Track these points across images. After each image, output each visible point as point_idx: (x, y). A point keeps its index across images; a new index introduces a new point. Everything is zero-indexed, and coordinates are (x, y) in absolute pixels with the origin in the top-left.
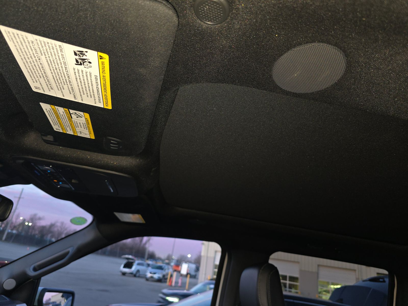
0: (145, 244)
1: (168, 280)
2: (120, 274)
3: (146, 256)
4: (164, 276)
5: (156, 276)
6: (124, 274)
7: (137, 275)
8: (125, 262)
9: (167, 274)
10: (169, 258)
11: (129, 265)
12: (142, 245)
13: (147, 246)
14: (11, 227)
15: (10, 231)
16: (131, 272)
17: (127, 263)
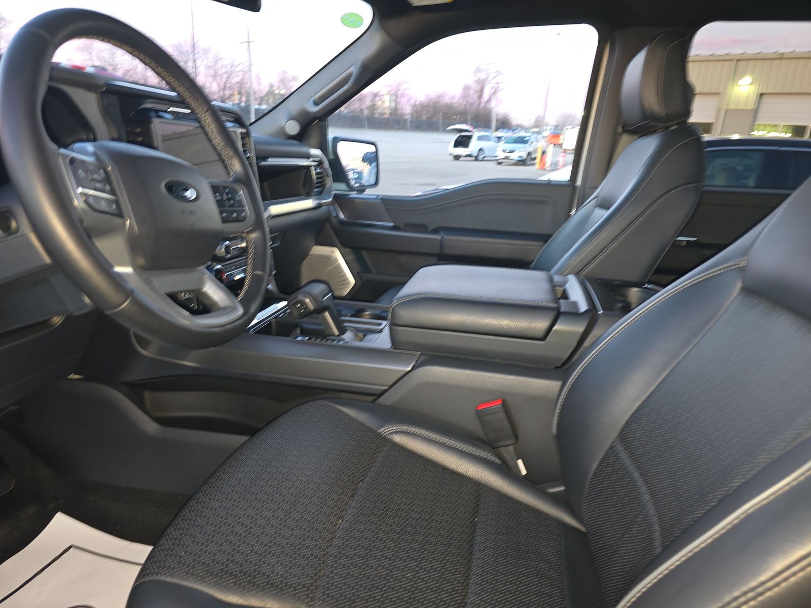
0: (489, 101)
1: (538, 161)
2: (451, 158)
3: (494, 124)
4: (529, 154)
5: (515, 156)
6: (457, 158)
7: (481, 157)
8: (455, 136)
9: (536, 151)
10: (539, 124)
11: (463, 142)
12: (482, 105)
13: (493, 104)
14: (256, 99)
15: (257, 106)
16: (468, 153)
17: (460, 139)
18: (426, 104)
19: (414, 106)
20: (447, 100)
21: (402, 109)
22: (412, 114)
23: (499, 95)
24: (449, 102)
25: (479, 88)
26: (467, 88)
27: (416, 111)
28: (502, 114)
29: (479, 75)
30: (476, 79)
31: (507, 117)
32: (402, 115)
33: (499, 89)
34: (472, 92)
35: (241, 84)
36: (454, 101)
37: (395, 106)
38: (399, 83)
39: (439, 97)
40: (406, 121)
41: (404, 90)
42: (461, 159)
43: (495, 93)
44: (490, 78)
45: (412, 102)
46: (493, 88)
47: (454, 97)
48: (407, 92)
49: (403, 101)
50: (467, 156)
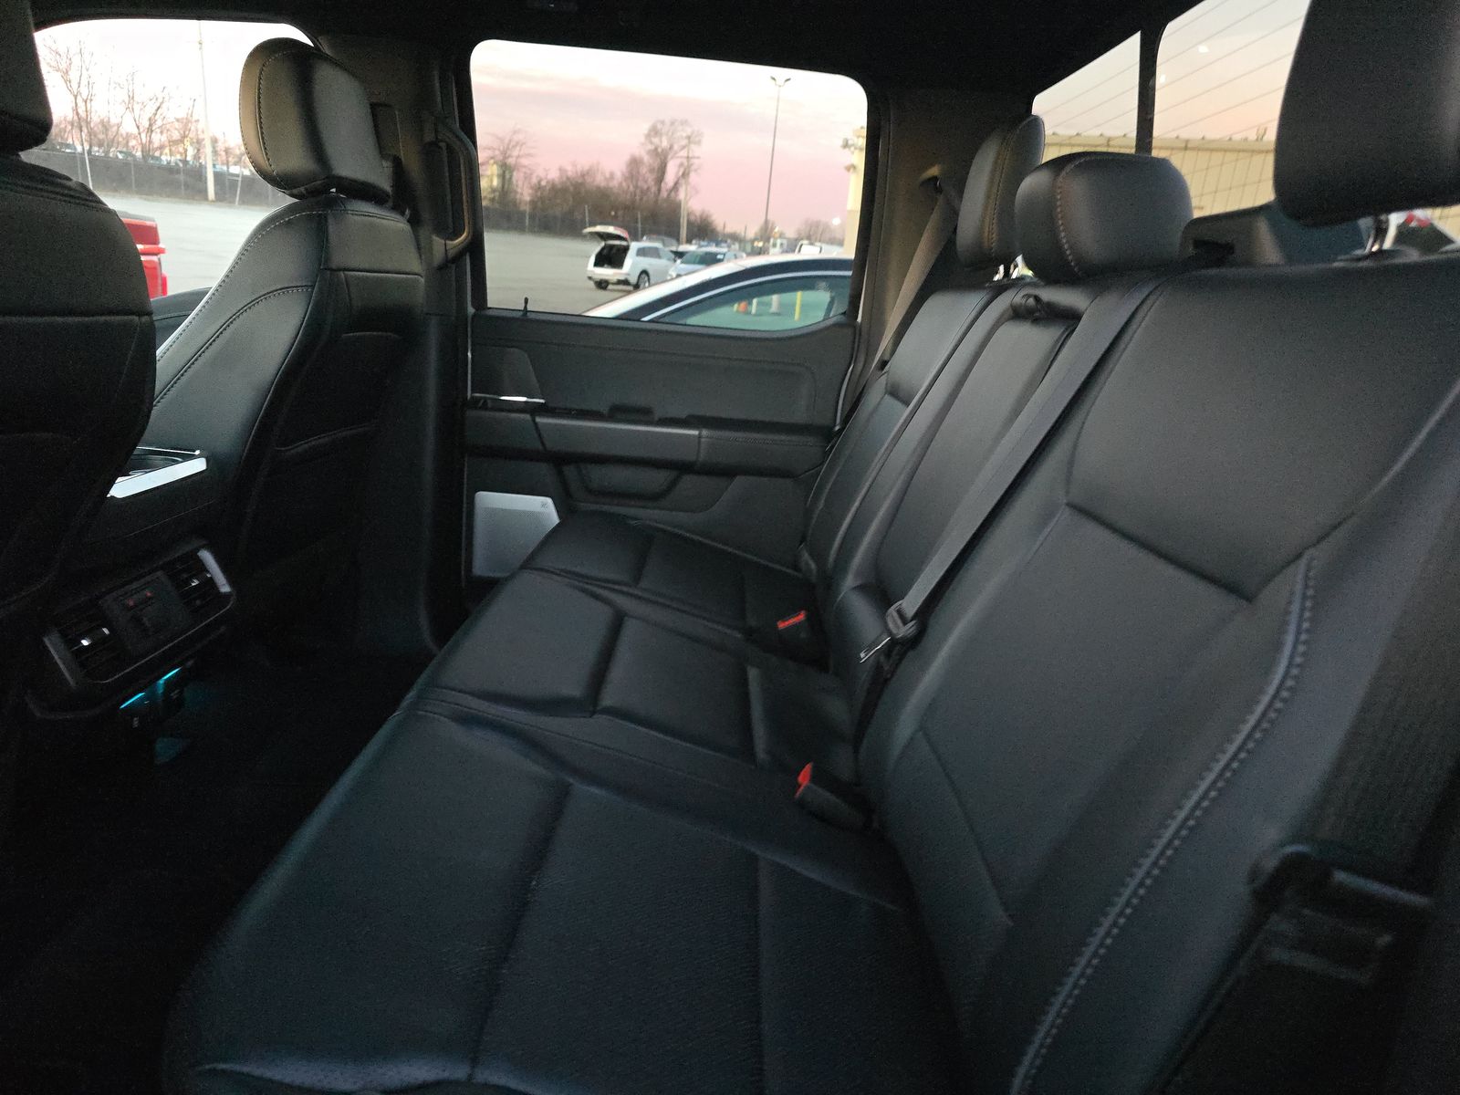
0: (676, 187)
2: (591, 284)
3: (684, 231)
6: (602, 284)
7: (643, 286)
8: (597, 247)
11: (612, 256)
12: (664, 194)
13: (682, 196)
16: (622, 278)
17: (605, 251)
18: (559, 186)
19: (538, 188)
20: (600, 180)
21: (516, 192)
22: (533, 202)
23: (693, 177)
24: (603, 184)
25: (656, 164)
26: (635, 163)
27: (542, 199)
28: (698, 214)
29: (656, 140)
30: (652, 147)
31: (707, 216)
32: (515, 204)
33: (693, 168)
34: (644, 170)
35: (186, 123)
36: (614, 184)
37: (500, 185)
38: (508, 145)
39: (583, 176)
40: (523, 214)
41: (518, 157)
42: (610, 287)
43: (685, 175)
44: (676, 147)
45: (534, 180)
46: (681, 165)
47: (612, 176)
48: (524, 161)
49: (518, 177)
50: (619, 282)
